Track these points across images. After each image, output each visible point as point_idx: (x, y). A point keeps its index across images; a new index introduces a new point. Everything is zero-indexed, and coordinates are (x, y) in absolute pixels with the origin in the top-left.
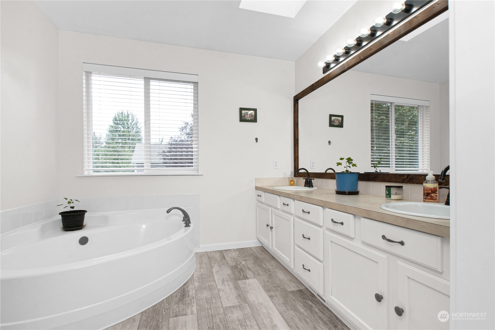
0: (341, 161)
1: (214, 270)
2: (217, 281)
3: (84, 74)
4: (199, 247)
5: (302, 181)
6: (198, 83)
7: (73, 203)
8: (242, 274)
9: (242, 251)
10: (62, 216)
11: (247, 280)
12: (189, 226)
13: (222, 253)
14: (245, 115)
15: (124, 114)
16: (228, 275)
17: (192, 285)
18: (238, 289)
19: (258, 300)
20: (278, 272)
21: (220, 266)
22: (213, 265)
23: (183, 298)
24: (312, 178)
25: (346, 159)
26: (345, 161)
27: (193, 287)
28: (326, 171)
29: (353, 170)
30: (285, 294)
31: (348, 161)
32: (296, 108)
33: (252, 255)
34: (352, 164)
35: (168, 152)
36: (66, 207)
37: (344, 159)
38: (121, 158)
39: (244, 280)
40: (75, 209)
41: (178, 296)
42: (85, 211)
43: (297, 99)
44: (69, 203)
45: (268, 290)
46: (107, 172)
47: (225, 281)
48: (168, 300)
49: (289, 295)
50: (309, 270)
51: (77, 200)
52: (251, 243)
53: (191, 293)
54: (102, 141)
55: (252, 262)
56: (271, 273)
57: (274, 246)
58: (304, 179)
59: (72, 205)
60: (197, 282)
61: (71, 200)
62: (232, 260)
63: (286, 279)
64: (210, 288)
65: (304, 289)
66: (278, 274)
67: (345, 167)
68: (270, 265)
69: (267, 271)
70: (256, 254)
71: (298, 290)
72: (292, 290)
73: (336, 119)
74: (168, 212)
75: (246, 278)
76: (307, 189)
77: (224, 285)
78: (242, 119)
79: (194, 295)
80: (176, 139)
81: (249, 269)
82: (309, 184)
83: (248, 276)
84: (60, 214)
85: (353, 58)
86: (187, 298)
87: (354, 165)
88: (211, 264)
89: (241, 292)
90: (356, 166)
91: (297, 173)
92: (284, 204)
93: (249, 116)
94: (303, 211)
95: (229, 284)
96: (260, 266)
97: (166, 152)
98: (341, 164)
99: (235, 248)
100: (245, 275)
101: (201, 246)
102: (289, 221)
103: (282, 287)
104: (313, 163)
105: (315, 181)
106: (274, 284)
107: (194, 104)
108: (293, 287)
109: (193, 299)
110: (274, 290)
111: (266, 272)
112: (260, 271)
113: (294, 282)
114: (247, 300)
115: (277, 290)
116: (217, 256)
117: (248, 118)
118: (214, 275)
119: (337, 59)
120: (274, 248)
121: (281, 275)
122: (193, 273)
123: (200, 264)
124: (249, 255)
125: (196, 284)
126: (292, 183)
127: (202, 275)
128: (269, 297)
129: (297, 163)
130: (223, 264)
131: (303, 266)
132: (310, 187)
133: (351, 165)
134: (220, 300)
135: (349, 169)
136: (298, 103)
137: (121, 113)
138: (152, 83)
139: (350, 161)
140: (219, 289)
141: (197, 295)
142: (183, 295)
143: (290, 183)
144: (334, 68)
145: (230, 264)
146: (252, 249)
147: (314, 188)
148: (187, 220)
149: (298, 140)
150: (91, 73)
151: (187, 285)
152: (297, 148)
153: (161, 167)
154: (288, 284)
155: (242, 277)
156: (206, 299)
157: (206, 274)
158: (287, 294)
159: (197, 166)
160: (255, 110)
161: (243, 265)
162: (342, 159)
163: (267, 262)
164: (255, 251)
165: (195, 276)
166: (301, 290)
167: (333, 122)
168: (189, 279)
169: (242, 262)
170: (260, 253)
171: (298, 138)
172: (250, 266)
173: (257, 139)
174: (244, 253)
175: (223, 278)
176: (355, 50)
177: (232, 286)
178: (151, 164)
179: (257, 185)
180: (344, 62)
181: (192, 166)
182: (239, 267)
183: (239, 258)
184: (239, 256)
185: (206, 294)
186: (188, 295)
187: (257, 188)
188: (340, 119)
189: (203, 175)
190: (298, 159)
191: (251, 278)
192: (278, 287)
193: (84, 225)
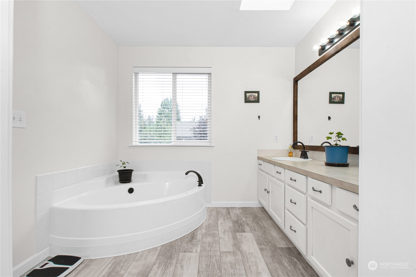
0: (330, 136)
1: (219, 222)
2: (219, 231)
3: (134, 74)
4: (211, 203)
5: (299, 152)
6: (211, 74)
7: (125, 164)
8: (241, 227)
9: (245, 210)
10: (119, 173)
11: (243, 233)
12: (201, 186)
13: (228, 210)
14: (249, 97)
15: (168, 100)
16: (229, 227)
17: (201, 231)
18: (235, 239)
19: (250, 250)
20: (272, 230)
21: (224, 220)
22: (219, 218)
23: (192, 240)
24: (307, 151)
25: (336, 134)
26: (334, 135)
27: (201, 233)
28: (322, 144)
29: (343, 143)
30: (274, 249)
31: (338, 136)
32: (296, 89)
33: (253, 213)
34: (342, 138)
35: (197, 128)
36: (121, 166)
37: (333, 133)
38: (166, 133)
39: (241, 233)
40: (126, 169)
41: (188, 237)
42: (132, 170)
43: (296, 81)
44: (123, 164)
45: (259, 243)
46: (156, 143)
47: (226, 231)
48: (182, 239)
49: (277, 250)
50: (295, 231)
51: (127, 162)
52: (253, 204)
53: (198, 237)
54: (154, 121)
55: (252, 219)
56: (266, 231)
57: (270, 208)
58: (300, 151)
59: (124, 165)
60: (204, 229)
61: (124, 162)
62: (235, 216)
63: (277, 237)
64: (214, 236)
65: (292, 248)
66: (271, 231)
67: (334, 141)
68: (266, 224)
69: (263, 228)
70: (256, 213)
71: (287, 248)
72: (281, 247)
73: (336, 96)
74: (187, 174)
75: (244, 231)
76: (303, 160)
77: (225, 235)
78: (247, 101)
79: (200, 239)
80: (203, 118)
81: (248, 225)
82: (304, 155)
83: (245, 230)
84: (118, 171)
85: (347, 38)
86: (195, 240)
87: (344, 139)
88: (218, 217)
89: (237, 241)
90: (346, 140)
91: (295, 146)
92: (277, 172)
93: (252, 98)
94: (291, 179)
95: (229, 234)
96: (258, 223)
97: (196, 128)
98: (331, 138)
99: (240, 207)
100: (243, 229)
101: (212, 202)
102: (281, 187)
103: (272, 243)
104: (312, 137)
105: (309, 153)
106: (266, 239)
107: (209, 91)
108: (282, 244)
109: (199, 241)
110: (265, 244)
111: (261, 229)
112: (256, 227)
113: (284, 240)
114: (240, 249)
115: (267, 245)
116: (224, 211)
117: (252, 99)
118: (219, 225)
119: (331, 41)
120: (270, 209)
121: (274, 233)
122: (202, 223)
123: (209, 216)
124: (251, 213)
125: (204, 231)
126: (290, 155)
127: (209, 224)
128: (260, 249)
129: (296, 137)
130: (227, 218)
131: (291, 227)
132: (305, 158)
133: (340, 139)
134: (219, 245)
135: (339, 143)
136: (297, 84)
137: (166, 99)
138: (178, 76)
139: (340, 136)
140: (220, 237)
141: (203, 239)
142: (193, 238)
143: (289, 155)
144: (330, 50)
145: (233, 219)
146: (254, 208)
147: (309, 160)
148: (201, 182)
149: (297, 117)
150: (138, 73)
151: (197, 230)
152: (296, 124)
153: (192, 140)
154: (279, 242)
155: (240, 230)
156: (209, 243)
157: (213, 225)
158: (276, 249)
159: (210, 139)
160: (258, 92)
161: (243, 221)
162: (331, 133)
163: (264, 221)
164: (256, 211)
165: (204, 225)
166: (289, 248)
167: (334, 99)
168: (199, 227)
169: (243, 218)
170: (260, 212)
171: (297, 115)
172: (249, 222)
173: (259, 117)
174: (246, 212)
175: (225, 229)
176: (348, 30)
177: (231, 236)
178: (177, 137)
179: (259, 156)
180: (339, 43)
181: (206, 139)
182: (240, 222)
183: (241, 215)
184: (242, 213)
185: (209, 239)
186: (196, 238)
187: (259, 158)
188: (341, 95)
189: (214, 146)
190: (297, 133)
191: (247, 232)
192: (269, 242)
193: (132, 180)
